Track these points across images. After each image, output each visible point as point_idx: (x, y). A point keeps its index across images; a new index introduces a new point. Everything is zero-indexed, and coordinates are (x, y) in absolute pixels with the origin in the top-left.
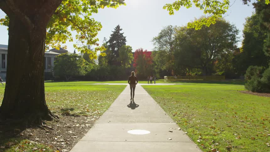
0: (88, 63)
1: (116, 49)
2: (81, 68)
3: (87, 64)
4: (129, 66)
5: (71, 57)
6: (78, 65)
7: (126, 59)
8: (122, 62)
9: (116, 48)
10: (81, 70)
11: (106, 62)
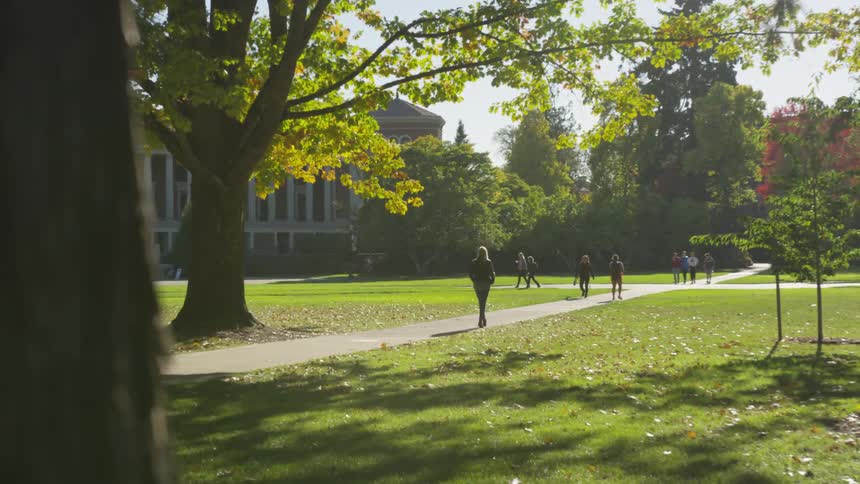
0: (527, 187)
1: (684, 104)
2: (482, 212)
3: (517, 193)
4: (751, 193)
5: (438, 164)
6: (469, 201)
7: (735, 155)
8: (711, 173)
9: (683, 102)
10: (484, 222)
11: (628, 176)
